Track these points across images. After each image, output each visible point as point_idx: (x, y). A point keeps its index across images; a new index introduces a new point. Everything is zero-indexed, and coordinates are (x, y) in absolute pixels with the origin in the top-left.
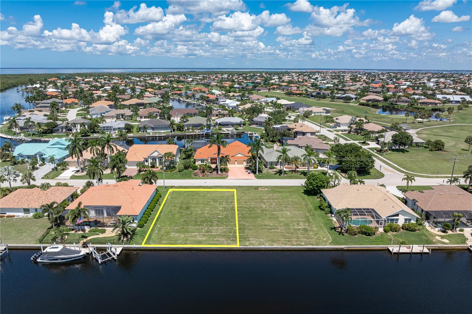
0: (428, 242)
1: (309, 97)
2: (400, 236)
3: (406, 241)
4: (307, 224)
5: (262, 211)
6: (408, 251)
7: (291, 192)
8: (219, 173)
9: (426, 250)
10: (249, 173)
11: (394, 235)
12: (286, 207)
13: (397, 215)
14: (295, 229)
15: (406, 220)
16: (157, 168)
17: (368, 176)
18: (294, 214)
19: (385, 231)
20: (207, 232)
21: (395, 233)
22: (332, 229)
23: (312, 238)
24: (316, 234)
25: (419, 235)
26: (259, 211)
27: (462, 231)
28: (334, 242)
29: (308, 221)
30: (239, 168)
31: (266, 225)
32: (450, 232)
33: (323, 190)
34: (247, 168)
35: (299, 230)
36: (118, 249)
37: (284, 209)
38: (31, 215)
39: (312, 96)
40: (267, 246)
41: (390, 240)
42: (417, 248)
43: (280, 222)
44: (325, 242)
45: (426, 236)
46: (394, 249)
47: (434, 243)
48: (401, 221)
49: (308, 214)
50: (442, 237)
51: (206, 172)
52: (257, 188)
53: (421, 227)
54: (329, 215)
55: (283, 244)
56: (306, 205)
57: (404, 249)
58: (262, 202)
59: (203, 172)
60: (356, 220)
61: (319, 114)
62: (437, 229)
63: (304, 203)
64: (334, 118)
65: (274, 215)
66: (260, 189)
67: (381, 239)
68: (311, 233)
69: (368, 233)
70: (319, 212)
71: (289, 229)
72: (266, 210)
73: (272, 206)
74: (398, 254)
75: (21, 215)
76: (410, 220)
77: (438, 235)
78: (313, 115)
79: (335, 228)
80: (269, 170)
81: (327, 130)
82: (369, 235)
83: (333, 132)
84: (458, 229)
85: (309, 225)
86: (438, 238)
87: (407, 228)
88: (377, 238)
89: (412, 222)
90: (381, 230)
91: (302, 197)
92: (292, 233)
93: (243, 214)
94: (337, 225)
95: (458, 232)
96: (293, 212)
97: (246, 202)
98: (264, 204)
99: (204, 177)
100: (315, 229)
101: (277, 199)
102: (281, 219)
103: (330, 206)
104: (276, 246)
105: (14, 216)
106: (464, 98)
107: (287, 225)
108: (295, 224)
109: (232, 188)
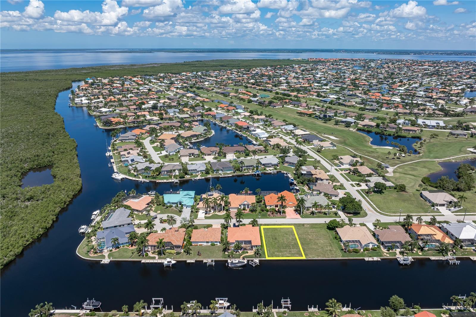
0: (381, 256)
1: (317, 119)
2: (369, 253)
3: (372, 256)
4: (331, 247)
5: (310, 240)
6: (372, 260)
7: (320, 228)
8: (282, 214)
9: (379, 260)
10: (297, 214)
11: (367, 253)
12: (320, 238)
13: (369, 244)
14: (326, 250)
15: (373, 246)
16: (247, 210)
17: (359, 215)
18: (325, 242)
19: (364, 251)
20: (290, 252)
21: (368, 252)
22: (342, 250)
23: (334, 254)
24: (335, 252)
25: (378, 253)
26: (308, 240)
27: (396, 250)
28: (343, 256)
29: (331, 246)
30: (290, 210)
31: (313, 248)
32: (391, 251)
33: (337, 229)
34: (295, 210)
35: (328, 250)
36: (257, 261)
37: (319, 239)
38: (209, 244)
39: (320, 118)
40: (316, 258)
41: (365, 255)
42: (375, 259)
43: (319, 246)
44: (339, 256)
45: (380, 253)
46: (367, 259)
47: (383, 256)
48: (371, 246)
49: (331, 242)
50: (387, 253)
51: (274, 214)
52: (303, 225)
53: (379, 249)
54: (340, 242)
55: (322, 257)
56: (329, 236)
57: (370, 259)
58: (308, 234)
59: (273, 214)
60: (352, 246)
61: (328, 148)
62: (385, 250)
63: (328, 235)
64: (339, 157)
65: (315, 242)
66: (305, 226)
67: (362, 255)
68: (333, 252)
69: (356, 252)
70: (335, 241)
71: (324, 250)
72: (312, 240)
73: (314, 237)
74: (368, 261)
75: (205, 244)
76: (374, 246)
77: (386, 253)
78: (324, 149)
79: (343, 250)
80: (307, 211)
81: (335, 169)
82: (357, 253)
83: (339, 171)
84: (394, 250)
85: (332, 248)
86: (385, 254)
87: (373, 249)
88: (360, 254)
89: (375, 246)
90: (362, 250)
91: (327, 231)
92: (325, 252)
93: (302, 242)
94: (344, 248)
95: (394, 251)
96: (324, 240)
97: (301, 235)
98: (310, 235)
99: (275, 217)
100: (335, 250)
101: (315, 233)
102: (319, 245)
103: (340, 238)
104: (319, 258)
105: (202, 245)
106: (439, 123)
107: (322, 248)
108: (326, 247)
109: (291, 225)
